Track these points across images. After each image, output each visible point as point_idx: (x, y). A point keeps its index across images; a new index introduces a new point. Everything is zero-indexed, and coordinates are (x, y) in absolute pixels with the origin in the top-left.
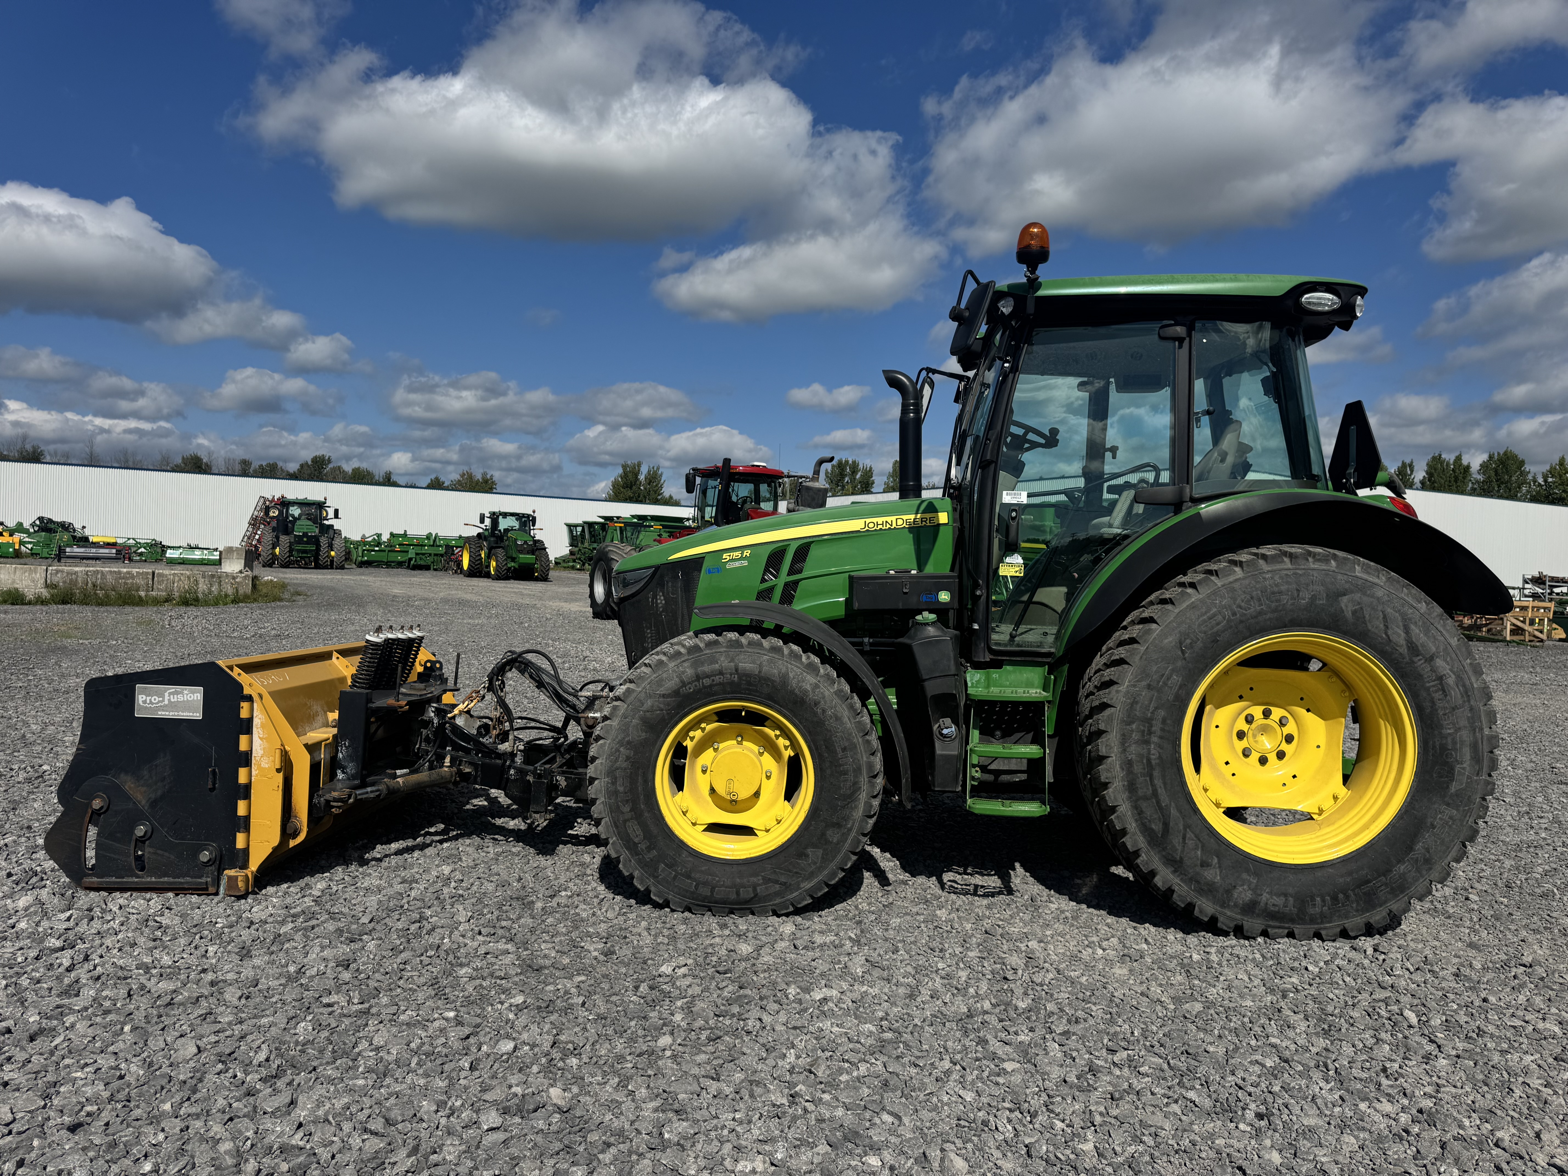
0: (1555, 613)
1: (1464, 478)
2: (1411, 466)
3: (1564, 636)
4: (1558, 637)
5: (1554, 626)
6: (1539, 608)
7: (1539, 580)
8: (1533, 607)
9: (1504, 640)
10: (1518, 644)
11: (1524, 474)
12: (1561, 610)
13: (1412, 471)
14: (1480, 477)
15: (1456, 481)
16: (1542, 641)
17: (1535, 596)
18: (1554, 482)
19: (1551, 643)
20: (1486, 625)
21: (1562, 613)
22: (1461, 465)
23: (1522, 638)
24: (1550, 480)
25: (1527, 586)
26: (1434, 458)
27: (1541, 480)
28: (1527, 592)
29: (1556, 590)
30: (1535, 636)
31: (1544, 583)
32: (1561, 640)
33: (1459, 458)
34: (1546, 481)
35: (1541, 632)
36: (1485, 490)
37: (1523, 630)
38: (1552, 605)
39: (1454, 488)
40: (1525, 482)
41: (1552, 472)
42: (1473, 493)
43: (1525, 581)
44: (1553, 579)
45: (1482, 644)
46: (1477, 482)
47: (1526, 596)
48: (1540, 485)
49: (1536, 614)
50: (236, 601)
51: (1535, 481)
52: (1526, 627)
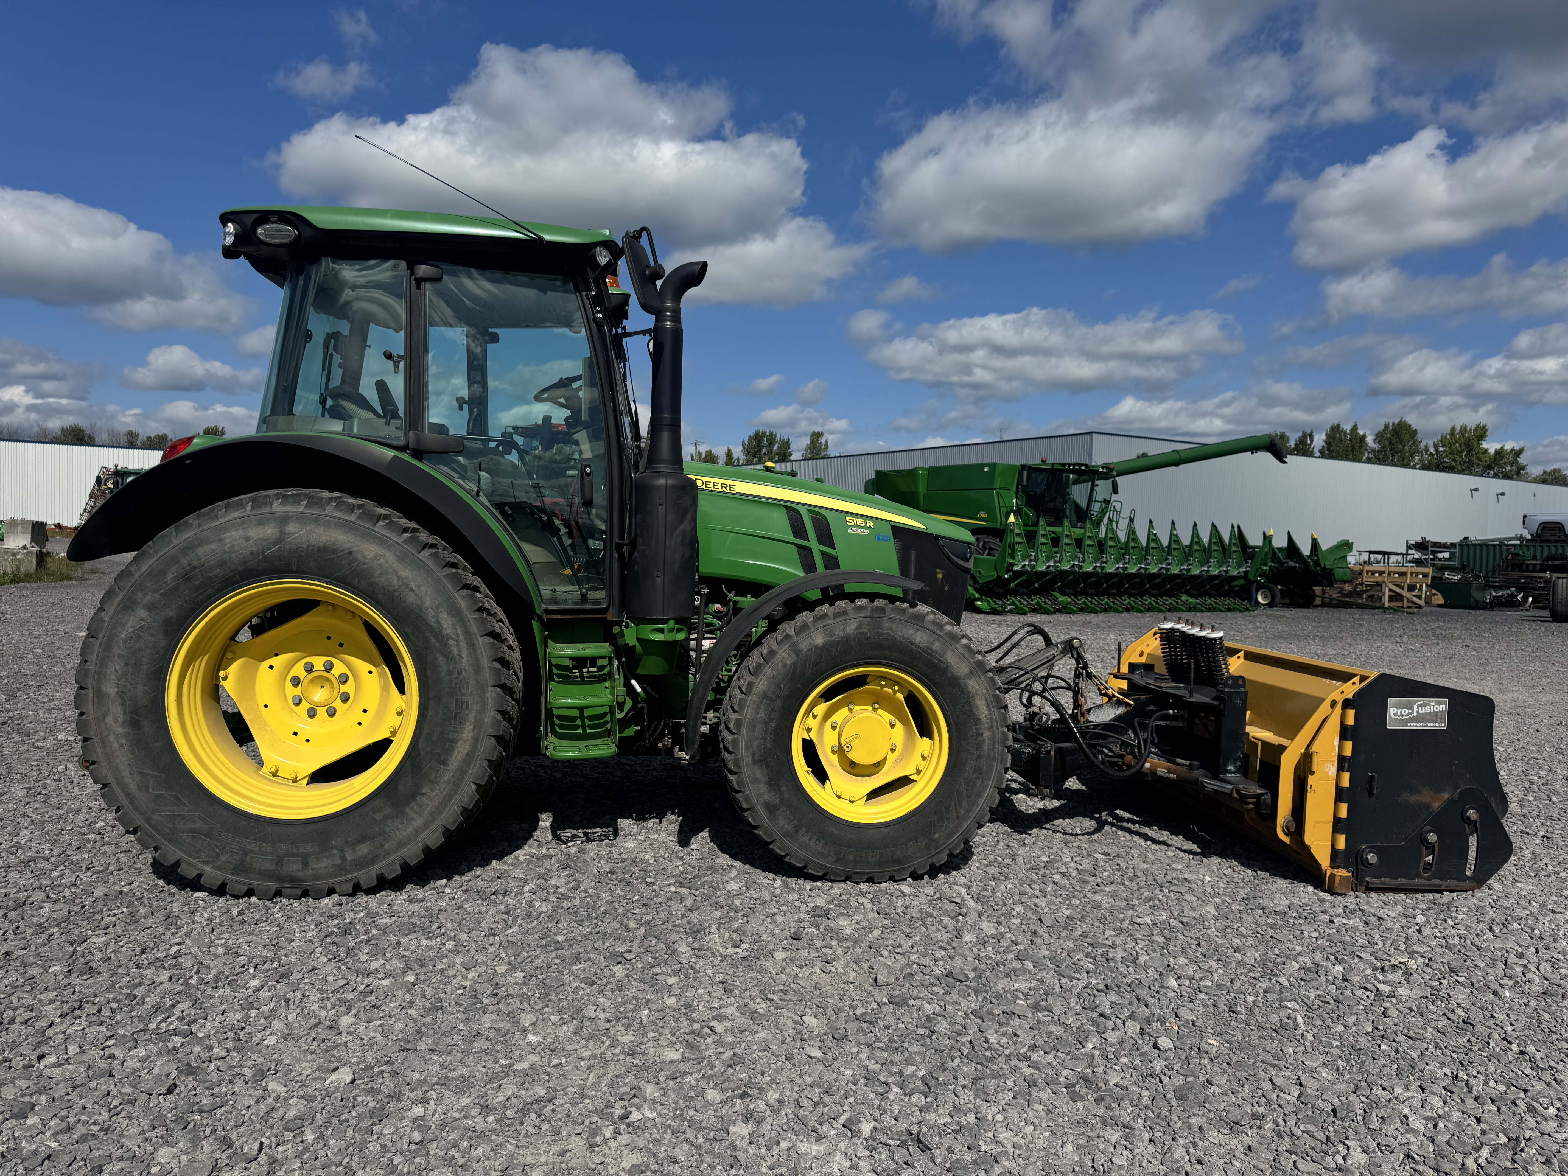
0: (1433, 578)
1: (1360, 447)
2: (1311, 435)
3: (1442, 601)
4: (1437, 602)
5: (1434, 591)
6: (1417, 574)
7: (1421, 546)
8: (1412, 574)
9: (1382, 607)
10: (1395, 610)
11: (1416, 443)
12: (1439, 575)
13: (1312, 441)
14: (1376, 446)
15: (1352, 451)
16: (1420, 607)
17: (1418, 562)
18: (1444, 451)
19: (1429, 609)
20: (1367, 591)
21: (1441, 579)
22: (1357, 434)
23: (1400, 604)
24: (1441, 449)
25: (1410, 552)
26: (1333, 428)
27: (1432, 450)
28: (1409, 557)
29: (1440, 555)
30: (1413, 602)
31: (1426, 549)
32: (1439, 606)
33: (1355, 428)
34: (1437, 451)
35: (1419, 597)
36: (1381, 458)
37: (1402, 596)
38: (1430, 571)
39: (1351, 457)
40: (1417, 451)
41: (1443, 441)
42: (1369, 461)
43: (1409, 547)
44: (1435, 544)
45: (1360, 611)
46: (1374, 451)
47: (1409, 562)
48: (1431, 454)
49: (1414, 580)
50: (15, 580)
51: (1427, 450)
52: (1405, 593)
